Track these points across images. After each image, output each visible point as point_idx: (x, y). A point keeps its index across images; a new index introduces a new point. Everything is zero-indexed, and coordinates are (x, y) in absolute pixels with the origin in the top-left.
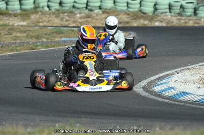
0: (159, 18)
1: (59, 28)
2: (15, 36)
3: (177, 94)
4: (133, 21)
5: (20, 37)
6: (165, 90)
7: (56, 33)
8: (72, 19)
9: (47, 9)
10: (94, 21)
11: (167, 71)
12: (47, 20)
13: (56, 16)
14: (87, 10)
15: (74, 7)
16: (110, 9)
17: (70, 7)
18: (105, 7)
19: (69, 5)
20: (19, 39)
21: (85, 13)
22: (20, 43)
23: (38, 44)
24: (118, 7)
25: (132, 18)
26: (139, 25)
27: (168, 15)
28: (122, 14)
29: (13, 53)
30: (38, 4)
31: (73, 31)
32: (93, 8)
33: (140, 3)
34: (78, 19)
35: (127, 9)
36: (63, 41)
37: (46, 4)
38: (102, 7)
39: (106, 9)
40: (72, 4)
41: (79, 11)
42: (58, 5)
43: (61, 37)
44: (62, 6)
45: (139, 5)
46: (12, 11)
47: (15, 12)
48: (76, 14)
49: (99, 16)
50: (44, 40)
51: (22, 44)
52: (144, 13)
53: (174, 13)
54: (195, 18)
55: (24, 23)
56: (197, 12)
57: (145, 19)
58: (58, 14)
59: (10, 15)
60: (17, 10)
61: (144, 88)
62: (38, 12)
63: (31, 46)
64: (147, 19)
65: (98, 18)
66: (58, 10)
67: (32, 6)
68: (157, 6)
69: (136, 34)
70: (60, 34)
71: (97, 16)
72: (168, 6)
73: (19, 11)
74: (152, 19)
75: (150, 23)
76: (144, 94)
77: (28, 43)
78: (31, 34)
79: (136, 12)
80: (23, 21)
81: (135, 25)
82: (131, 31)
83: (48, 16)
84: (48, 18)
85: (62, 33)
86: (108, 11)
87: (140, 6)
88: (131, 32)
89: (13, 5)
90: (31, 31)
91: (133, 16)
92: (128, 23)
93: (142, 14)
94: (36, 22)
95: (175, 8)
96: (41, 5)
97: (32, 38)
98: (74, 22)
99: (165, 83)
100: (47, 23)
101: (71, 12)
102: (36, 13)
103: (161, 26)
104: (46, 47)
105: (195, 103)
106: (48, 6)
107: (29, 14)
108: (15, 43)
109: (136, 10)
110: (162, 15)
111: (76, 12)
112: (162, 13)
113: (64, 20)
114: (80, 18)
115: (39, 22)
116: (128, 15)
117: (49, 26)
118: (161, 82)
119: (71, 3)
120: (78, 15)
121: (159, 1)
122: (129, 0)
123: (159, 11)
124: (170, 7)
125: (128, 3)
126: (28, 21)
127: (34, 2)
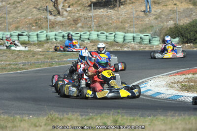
0: (127, 45)
3: (154, 94)
4: (110, 47)
5: (40, 58)
6: (145, 91)
7: (63, 55)
9: (54, 40)
18: (92, 39)
24: (100, 39)
27: (132, 44)
30: (49, 37)
31: (74, 54)
33: (115, 36)
35: (106, 40)
36: (69, 61)
37: (54, 37)
38: (90, 38)
42: (61, 37)
43: (67, 58)
46: (32, 42)
47: (34, 42)
50: (56, 60)
51: (43, 63)
53: (137, 42)
54: (149, 45)
55: (40, 50)
56: (151, 41)
59: (31, 44)
63: (49, 64)
64: (119, 46)
66: (62, 41)
67: (45, 39)
68: (125, 38)
69: (115, 56)
71: (87, 44)
72: (132, 38)
73: (36, 42)
74: (122, 46)
75: (121, 49)
78: (47, 56)
80: (40, 48)
86: (93, 41)
87: (115, 38)
89: (33, 38)
91: (110, 44)
96: (51, 38)
99: (144, 87)
102: (47, 43)
104: (59, 65)
105: (167, 99)
106: (55, 39)
107: (43, 44)
108: (38, 62)
109: (112, 40)
112: (129, 42)
115: (50, 49)
116: (107, 43)
118: (142, 86)
121: (127, 34)
122: (107, 34)
123: (127, 41)
124: (134, 38)
125: (106, 36)
126: (43, 48)
127: (46, 36)
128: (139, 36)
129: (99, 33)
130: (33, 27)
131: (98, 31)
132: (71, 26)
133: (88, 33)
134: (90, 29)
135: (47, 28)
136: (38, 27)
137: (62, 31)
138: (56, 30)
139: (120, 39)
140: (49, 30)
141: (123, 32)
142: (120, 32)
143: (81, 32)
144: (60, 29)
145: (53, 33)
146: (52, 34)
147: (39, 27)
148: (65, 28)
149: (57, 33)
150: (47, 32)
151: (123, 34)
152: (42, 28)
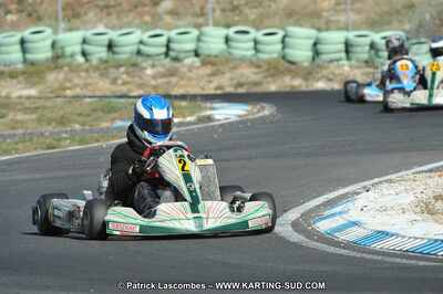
0: (325, 72)
1: (107, 100)
2: (12, 120)
3: (366, 238)
4: (269, 79)
5: (23, 122)
6: (340, 229)
7: (103, 111)
8: (136, 79)
9: (80, 59)
10: (183, 82)
11: (344, 186)
12: (81, 82)
13: (101, 75)
14: (168, 60)
15: (139, 53)
16: (216, 56)
17: (132, 53)
18: (207, 52)
19: (128, 49)
20: (22, 128)
21: (163, 66)
22: (24, 134)
23: (64, 135)
24: (233, 51)
25: (267, 74)
26: (283, 89)
27: (343, 65)
28: (243, 65)
29: (8, 157)
30: (62, 48)
32: (181, 55)
33: (283, 42)
34: (148, 79)
35: (254, 55)
36: (117, 128)
37: (78, 48)
38: (200, 51)
39: (209, 56)
40: (135, 48)
41: (150, 62)
42: (105, 49)
43: (114, 119)
44: (114, 53)
45: (280, 46)
46: (5, 65)
47: (12, 67)
48: (145, 68)
49: (194, 71)
50: (77, 127)
51: (28, 138)
52: (292, 63)
53: (357, 60)
55: (33, 92)
57: (294, 74)
58: (105, 69)
60: (15, 64)
61: (295, 225)
62: (62, 67)
63: (47, 141)
64: (298, 75)
65: (193, 75)
66: (106, 62)
67: (49, 54)
68: (319, 47)
69: (275, 108)
70: (110, 112)
71: (190, 70)
72: (342, 47)
73: (20, 66)
74: (308, 74)
75: (304, 84)
76: (296, 237)
77: (42, 134)
78: (48, 114)
79: (275, 60)
80: (31, 87)
81: (273, 88)
82: (265, 102)
83: (83, 74)
84: (85, 78)
85: (115, 112)
86: (212, 59)
87: (284, 48)
88: (264, 105)
89: (8, 53)
90: (48, 108)
91: (268, 70)
92: (256, 84)
93: (287, 65)
94: (58, 89)
95: (359, 49)
96: (68, 50)
97: (49, 124)
98: (140, 86)
99: (340, 213)
100: (82, 89)
101: (134, 65)
102: (57, 68)
103: (329, 88)
104: (82, 142)
105: (405, 254)
106: (84, 54)
107: (41, 72)
108: (14, 135)
109: (275, 56)
110: (331, 65)
111: (144, 64)
112: (331, 61)
113: (120, 81)
114: (154, 77)
115: (64, 89)
116: (258, 67)
117: (85, 97)
118: (333, 211)
119: (132, 45)
120: (149, 71)
121: (325, 35)
122: (259, 35)
123: (325, 57)
124: (348, 47)
125: (256, 42)
126: (41, 87)
127: (54, 45)
128: (367, 41)
129: (231, 32)
130: (10, 17)
131: (228, 26)
132: (140, 9)
133: (195, 33)
134: (200, 20)
135: (56, 19)
136: (24, 15)
137: (107, 26)
138: (86, 25)
139: (301, 53)
140: (62, 25)
141: (313, 27)
142: (301, 26)
143: (169, 29)
144: (100, 20)
145: (77, 36)
146: (71, 40)
147: (30, 15)
148: (118, 18)
149: (89, 34)
150: (56, 32)
151: (313, 33)
152: (39, 19)
